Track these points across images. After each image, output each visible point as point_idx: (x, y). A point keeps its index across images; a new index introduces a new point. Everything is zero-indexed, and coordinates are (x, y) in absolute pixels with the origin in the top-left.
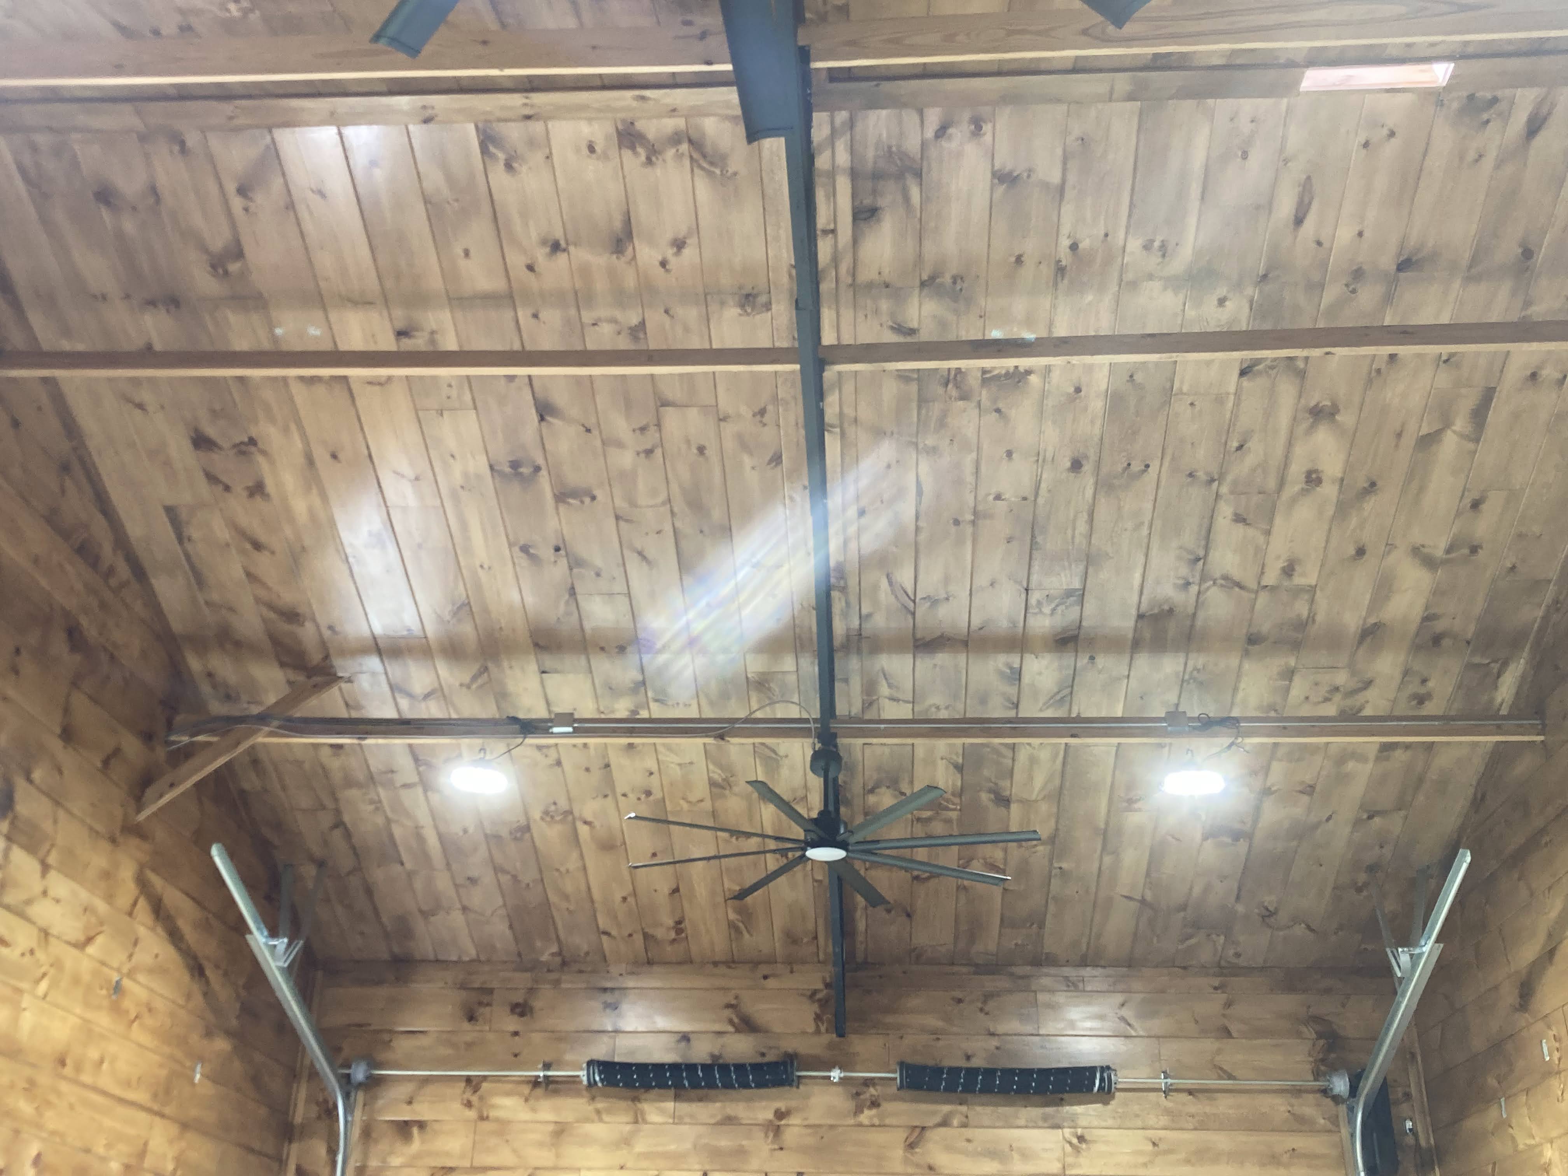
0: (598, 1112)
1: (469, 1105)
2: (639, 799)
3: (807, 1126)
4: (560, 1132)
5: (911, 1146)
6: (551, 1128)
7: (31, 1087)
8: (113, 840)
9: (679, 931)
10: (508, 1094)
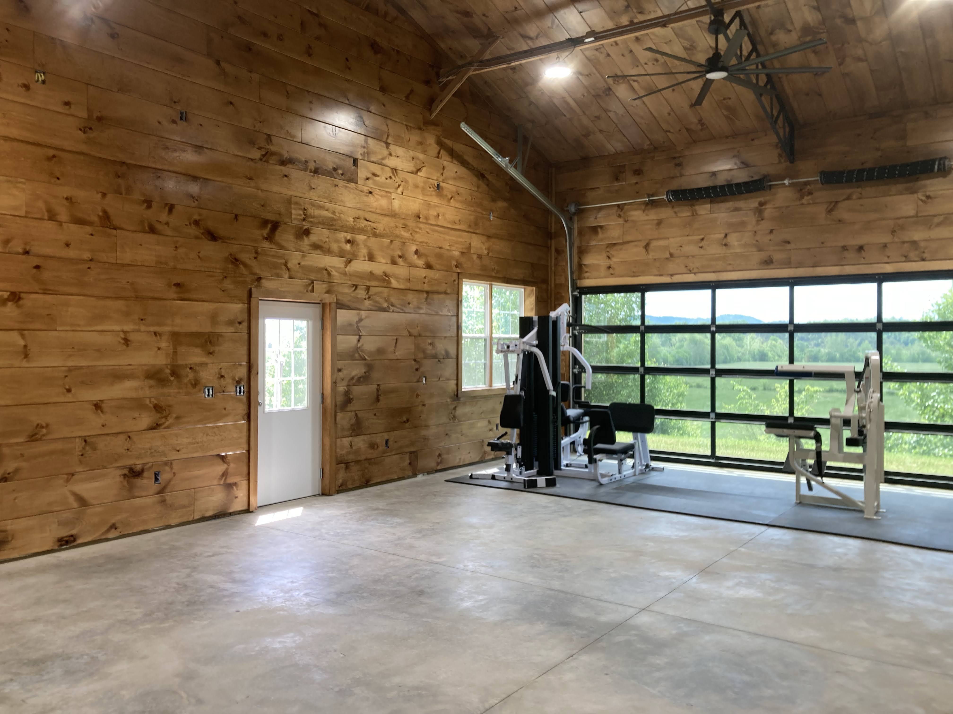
0: (675, 213)
1: (620, 216)
2: (654, 64)
3: (775, 208)
4: (659, 223)
5: (830, 211)
6: (656, 222)
7: (405, 227)
8: (420, 129)
9: (702, 125)
10: (636, 210)
